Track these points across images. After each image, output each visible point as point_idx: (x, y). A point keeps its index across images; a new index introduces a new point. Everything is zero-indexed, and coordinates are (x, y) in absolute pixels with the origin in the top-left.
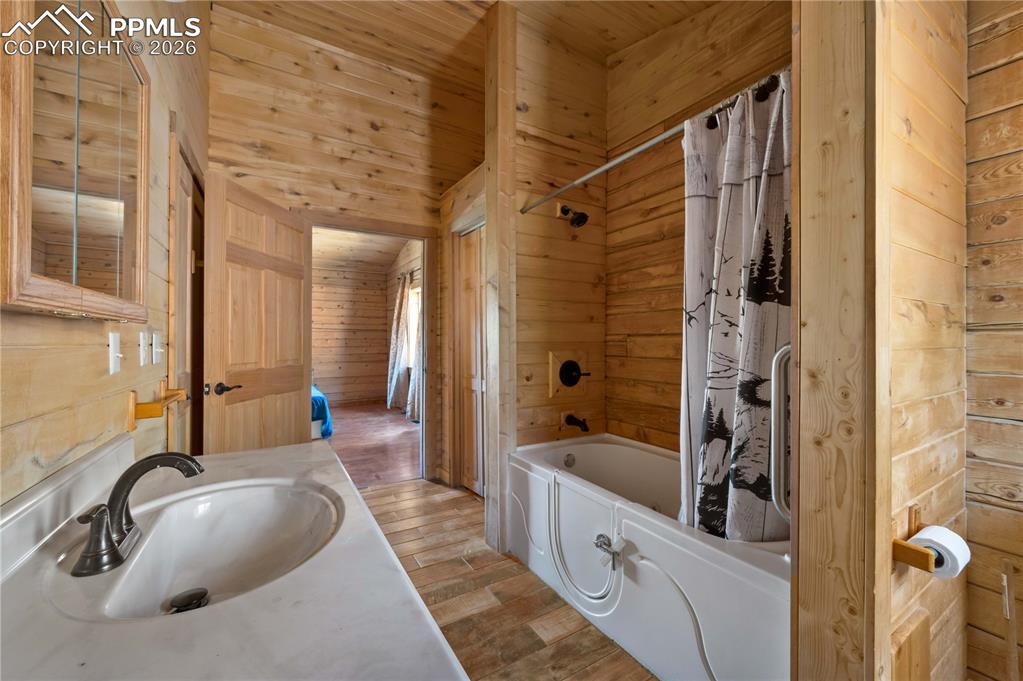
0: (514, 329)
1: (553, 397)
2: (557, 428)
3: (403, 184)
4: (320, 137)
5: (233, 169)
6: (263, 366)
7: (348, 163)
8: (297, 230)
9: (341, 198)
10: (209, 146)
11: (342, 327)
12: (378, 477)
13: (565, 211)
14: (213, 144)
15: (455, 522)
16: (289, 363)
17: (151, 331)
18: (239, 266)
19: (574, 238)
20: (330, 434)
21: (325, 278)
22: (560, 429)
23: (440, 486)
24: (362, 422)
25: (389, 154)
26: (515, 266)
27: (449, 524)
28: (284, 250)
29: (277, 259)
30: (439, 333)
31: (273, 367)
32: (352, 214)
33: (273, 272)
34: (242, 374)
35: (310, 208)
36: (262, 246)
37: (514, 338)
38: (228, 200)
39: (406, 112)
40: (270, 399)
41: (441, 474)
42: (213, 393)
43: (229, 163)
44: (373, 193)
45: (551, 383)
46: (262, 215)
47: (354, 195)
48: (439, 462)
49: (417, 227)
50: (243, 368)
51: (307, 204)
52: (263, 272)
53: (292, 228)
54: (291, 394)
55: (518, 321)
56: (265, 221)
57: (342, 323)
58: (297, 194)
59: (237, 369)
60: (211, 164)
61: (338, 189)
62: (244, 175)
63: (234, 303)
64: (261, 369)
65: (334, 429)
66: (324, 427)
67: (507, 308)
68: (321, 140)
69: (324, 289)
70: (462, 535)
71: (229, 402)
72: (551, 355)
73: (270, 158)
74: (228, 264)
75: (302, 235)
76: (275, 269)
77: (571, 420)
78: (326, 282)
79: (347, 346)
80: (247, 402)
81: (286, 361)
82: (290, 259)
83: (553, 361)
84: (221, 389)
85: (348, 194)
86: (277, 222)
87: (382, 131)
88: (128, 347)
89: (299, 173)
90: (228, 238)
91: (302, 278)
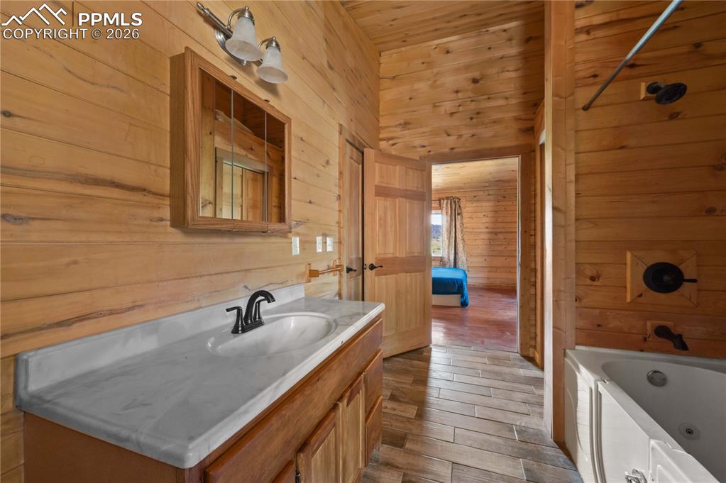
0: (572, 229)
1: (631, 302)
2: (641, 337)
3: (500, 116)
4: (437, 104)
5: (391, 142)
6: (398, 256)
7: (458, 115)
8: (421, 170)
9: (451, 141)
10: (380, 133)
11: (486, 230)
12: (483, 342)
13: (652, 89)
14: (382, 131)
15: (525, 396)
16: (416, 254)
17: (325, 235)
18: (383, 198)
19: (674, 116)
20: (467, 305)
21: (475, 196)
22: (645, 339)
23: (529, 363)
24: (495, 301)
25: (487, 97)
26: (573, 166)
27: (518, 396)
28: (412, 183)
29: (406, 190)
30: (533, 233)
31: (404, 256)
32: (459, 150)
33: (404, 199)
34: (384, 260)
35: (431, 153)
36: (396, 184)
37: (573, 237)
38: (376, 162)
39: (502, 58)
40: (403, 275)
41: (534, 354)
42: (368, 269)
43: (389, 139)
44: (474, 131)
45: (629, 286)
46: (396, 166)
47: (460, 136)
48: (532, 343)
49: (512, 147)
50: (386, 256)
51: (429, 151)
52: (397, 200)
53: (417, 169)
54: (418, 274)
55: (577, 220)
56: (398, 169)
57: (487, 228)
58: (424, 146)
59: (382, 256)
60: (381, 143)
61: (449, 135)
62: (396, 144)
63: (380, 219)
64: (396, 257)
65: (470, 303)
66: (462, 300)
67: (563, 208)
68: (438, 106)
69: (474, 204)
70: (523, 409)
71: (378, 274)
72: (629, 255)
73: (408, 129)
74: (377, 197)
75: (424, 173)
76: (405, 197)
77: (662, 332)
78: (475, 199)
79: (490, 244)
80: (388, 276)
81: (414, 253)
82: (415, 189)
83: (632, 260)
84: (372, 267)
85: (456, 137)
86: (406, 168)
87: (481, 82)
88: (307, 244)
89: (424, 133)
90: (376, 183)
91: (424, 200)
